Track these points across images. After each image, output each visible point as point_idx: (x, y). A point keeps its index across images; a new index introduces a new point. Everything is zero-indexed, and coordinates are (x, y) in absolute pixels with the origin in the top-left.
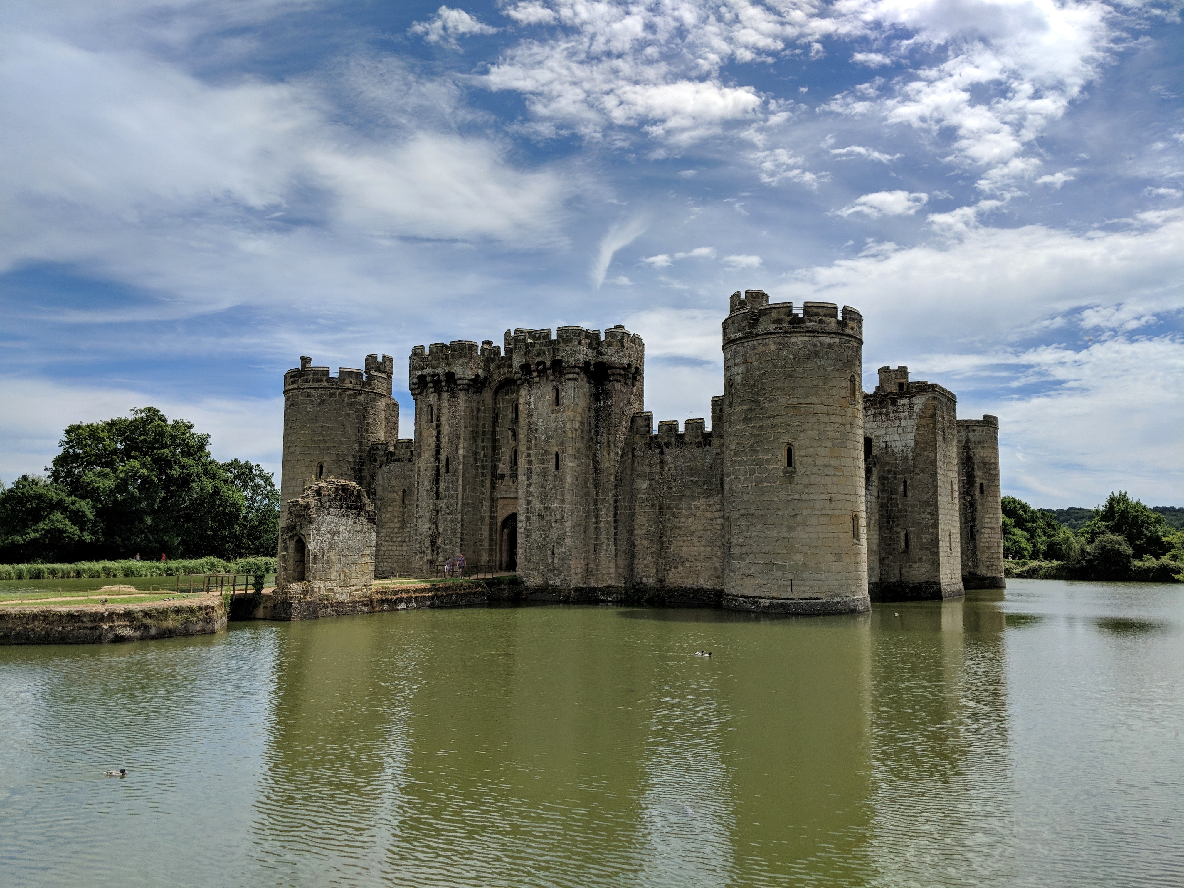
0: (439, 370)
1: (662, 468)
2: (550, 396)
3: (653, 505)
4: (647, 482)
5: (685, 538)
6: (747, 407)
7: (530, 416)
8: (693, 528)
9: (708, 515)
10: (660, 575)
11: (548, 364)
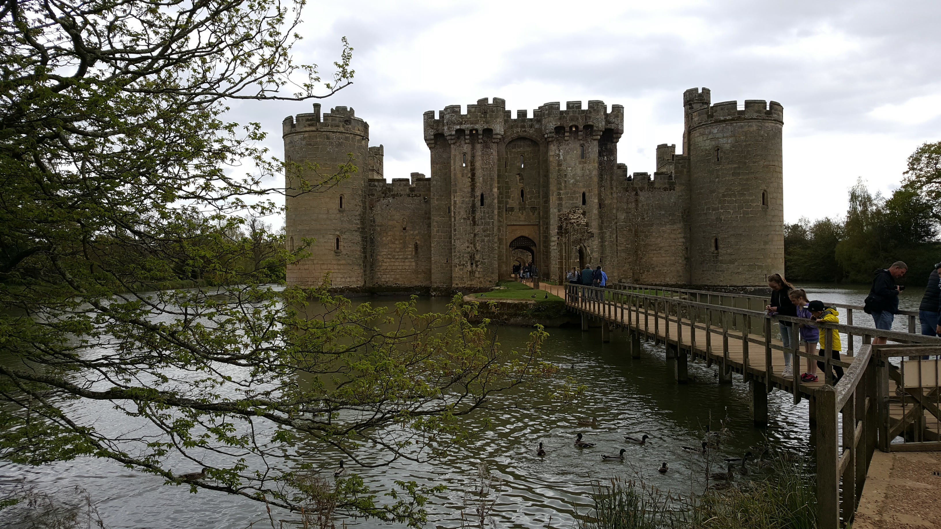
0: (477, 126)
1: (637, 205)
2: (578, 151)
3: (630, 230)
4: (625, 214)
5: (655, 252)
6: (736, 166)
7: (560, 165)
8: (661, 245)
9: (672, 236)
10: (636, 277)
11: (581, 127)
